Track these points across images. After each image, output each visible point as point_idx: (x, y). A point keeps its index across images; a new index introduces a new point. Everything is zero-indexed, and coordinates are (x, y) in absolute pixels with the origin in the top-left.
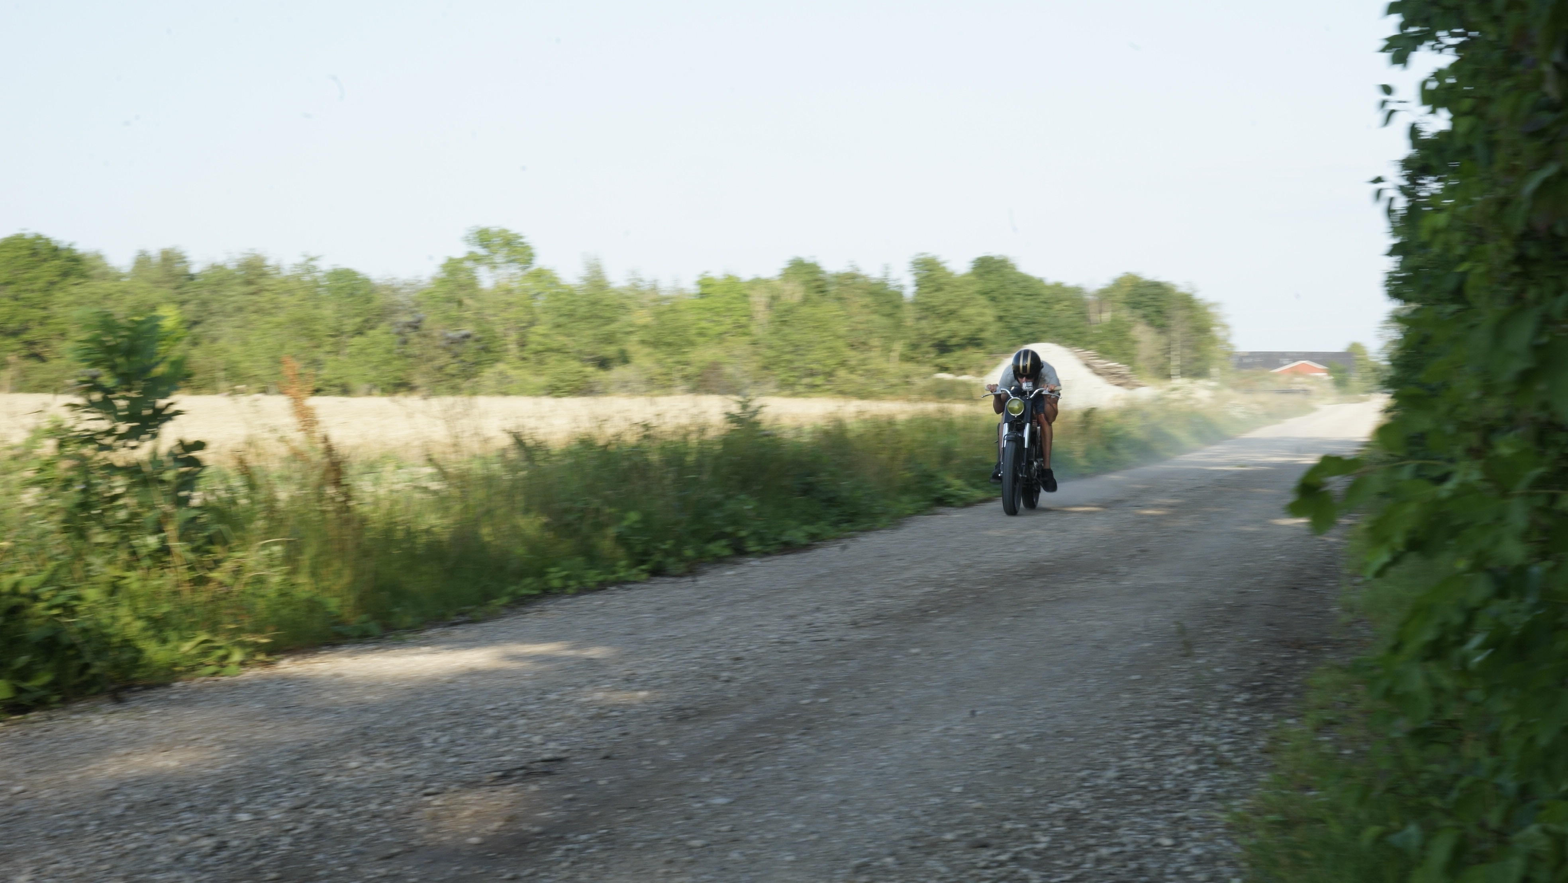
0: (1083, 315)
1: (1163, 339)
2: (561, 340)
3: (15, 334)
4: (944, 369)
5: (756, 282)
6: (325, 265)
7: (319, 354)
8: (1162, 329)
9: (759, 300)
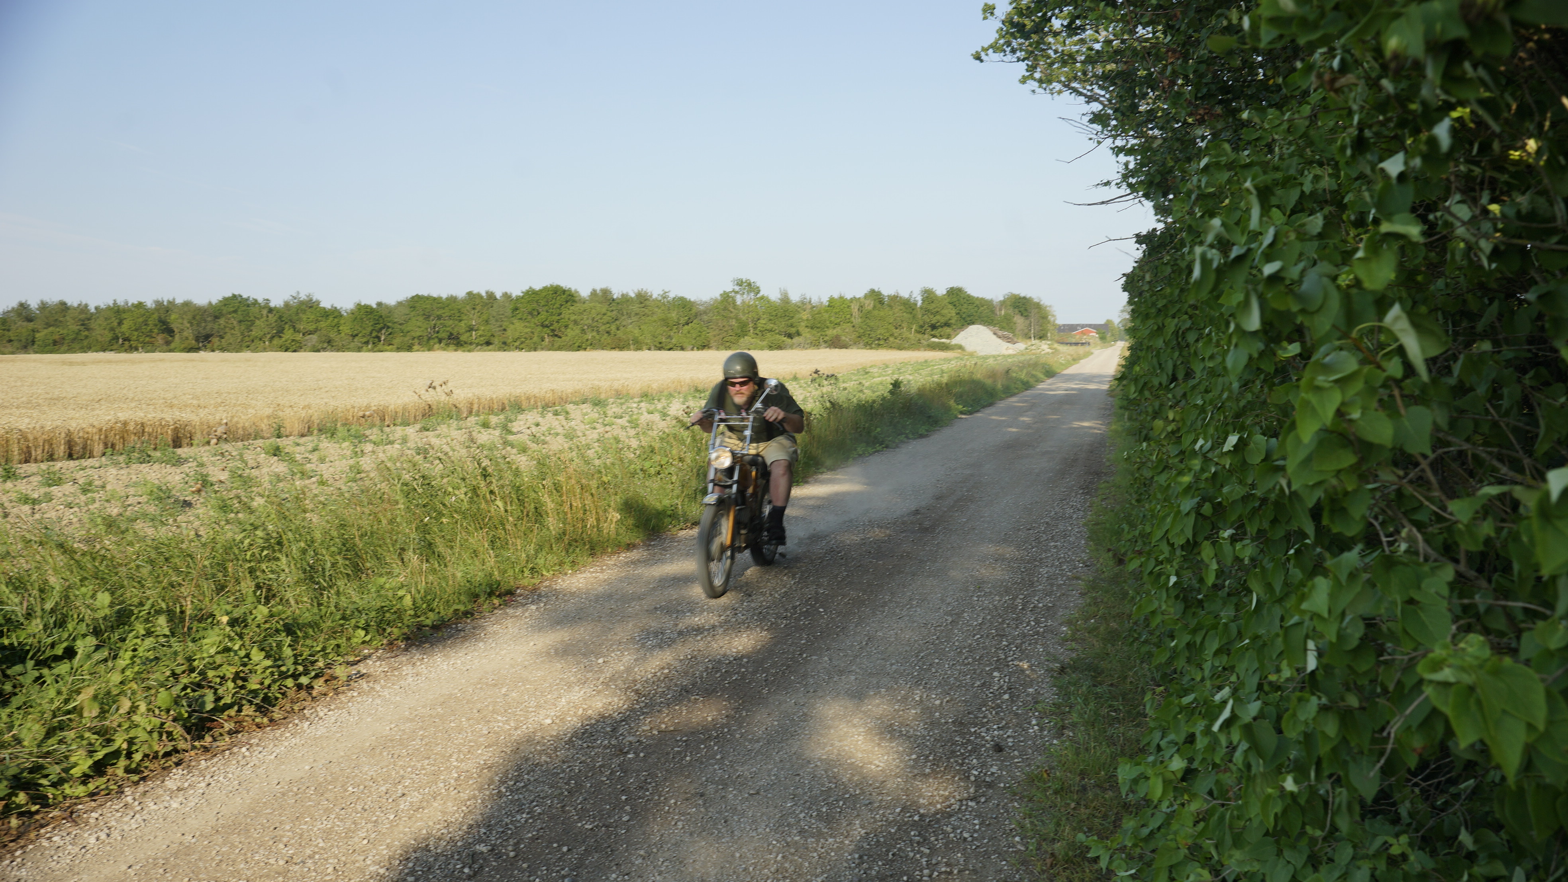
0: (993, 312)
1: (1028, 322)
2: (770, 326)
3: (547, 326)
4: (934, 336)
5: (852, 300)
6: (672, 295)
7: (672, 333)
8: (1027, 317)
9: (855, 308)
